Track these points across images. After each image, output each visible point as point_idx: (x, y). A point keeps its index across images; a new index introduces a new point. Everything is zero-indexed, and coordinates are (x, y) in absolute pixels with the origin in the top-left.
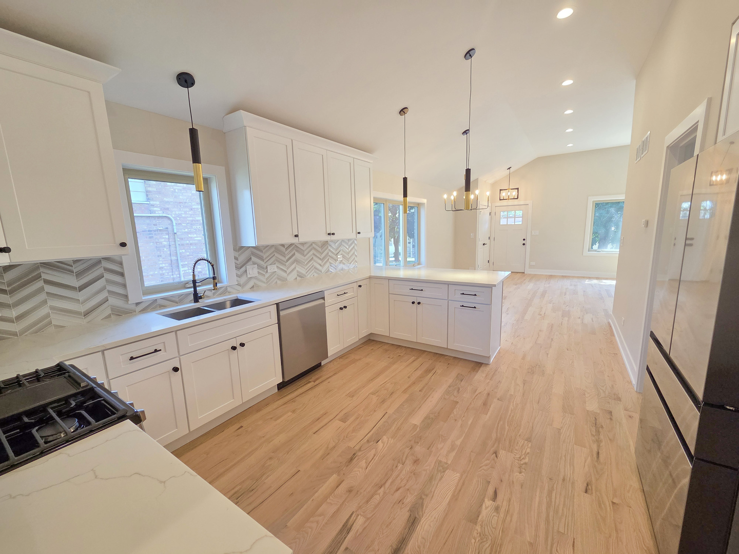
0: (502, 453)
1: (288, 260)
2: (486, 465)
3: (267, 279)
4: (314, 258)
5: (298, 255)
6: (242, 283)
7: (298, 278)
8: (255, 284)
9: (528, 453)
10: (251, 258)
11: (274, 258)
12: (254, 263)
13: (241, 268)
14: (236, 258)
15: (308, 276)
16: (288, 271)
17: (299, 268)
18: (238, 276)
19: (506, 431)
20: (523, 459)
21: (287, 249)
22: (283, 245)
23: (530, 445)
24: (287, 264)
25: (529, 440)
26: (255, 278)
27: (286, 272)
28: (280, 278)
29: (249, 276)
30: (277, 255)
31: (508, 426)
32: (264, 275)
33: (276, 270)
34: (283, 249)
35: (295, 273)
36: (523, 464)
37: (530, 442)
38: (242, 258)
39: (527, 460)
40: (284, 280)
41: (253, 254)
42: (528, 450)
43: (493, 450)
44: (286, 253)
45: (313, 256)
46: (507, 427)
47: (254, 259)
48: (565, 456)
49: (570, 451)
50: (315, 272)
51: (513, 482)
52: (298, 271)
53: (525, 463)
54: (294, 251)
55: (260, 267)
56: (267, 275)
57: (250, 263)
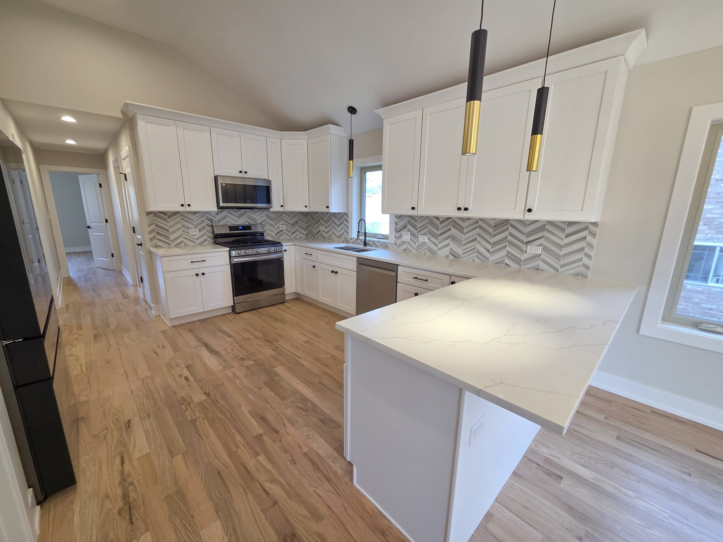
0: (204, 397)
1: (441, 235)
2: (206, 385)
3: (417, 247)
4: (479, 239)
5: (454, 231)
6: (398, 243)
7: (451, 256)
8: (407, 247)
9: (186, 411)
10: (406, 226)
11: (427, 229)
12: (409, 231)
13: (399, 232)
14: (396, 224)
15: (466, 259)
16: (440, 246)
17: (453, 246)
18: (395, 237)
19: (218, 414)
20: (187, 405)
21: (441, 223)
22: (437, 218)
23: (189, 418)
24: (439, 238)
25: (193, 422)
26: (408, 243)
27: (437, 246)
28: (430, 250)
29: (403, 240)
30: (429, 226)
31: (221, 418)
32: (415, 243)
33: (427, 240)
34: (438, 222)
35: (448, 249)
36: (184, 402)
37: (191, 421)
38: (401, 224)
39: (183, 407)
40: (434, 253)
41: (409, 222)
42: (187, 413)
43: (212, 394)
44: (440, 226)
45: (477, 236)
46: (220, 416)
47: (409, 227)
48: (155, 433)
49: (152, 442)
50: (477, 257)
51: (182, 390)
52: (451, 249)
53: (182, 404)
54: (451, 226)
55: (413, 234)
56: (418, 244)
57: (406, 229)
